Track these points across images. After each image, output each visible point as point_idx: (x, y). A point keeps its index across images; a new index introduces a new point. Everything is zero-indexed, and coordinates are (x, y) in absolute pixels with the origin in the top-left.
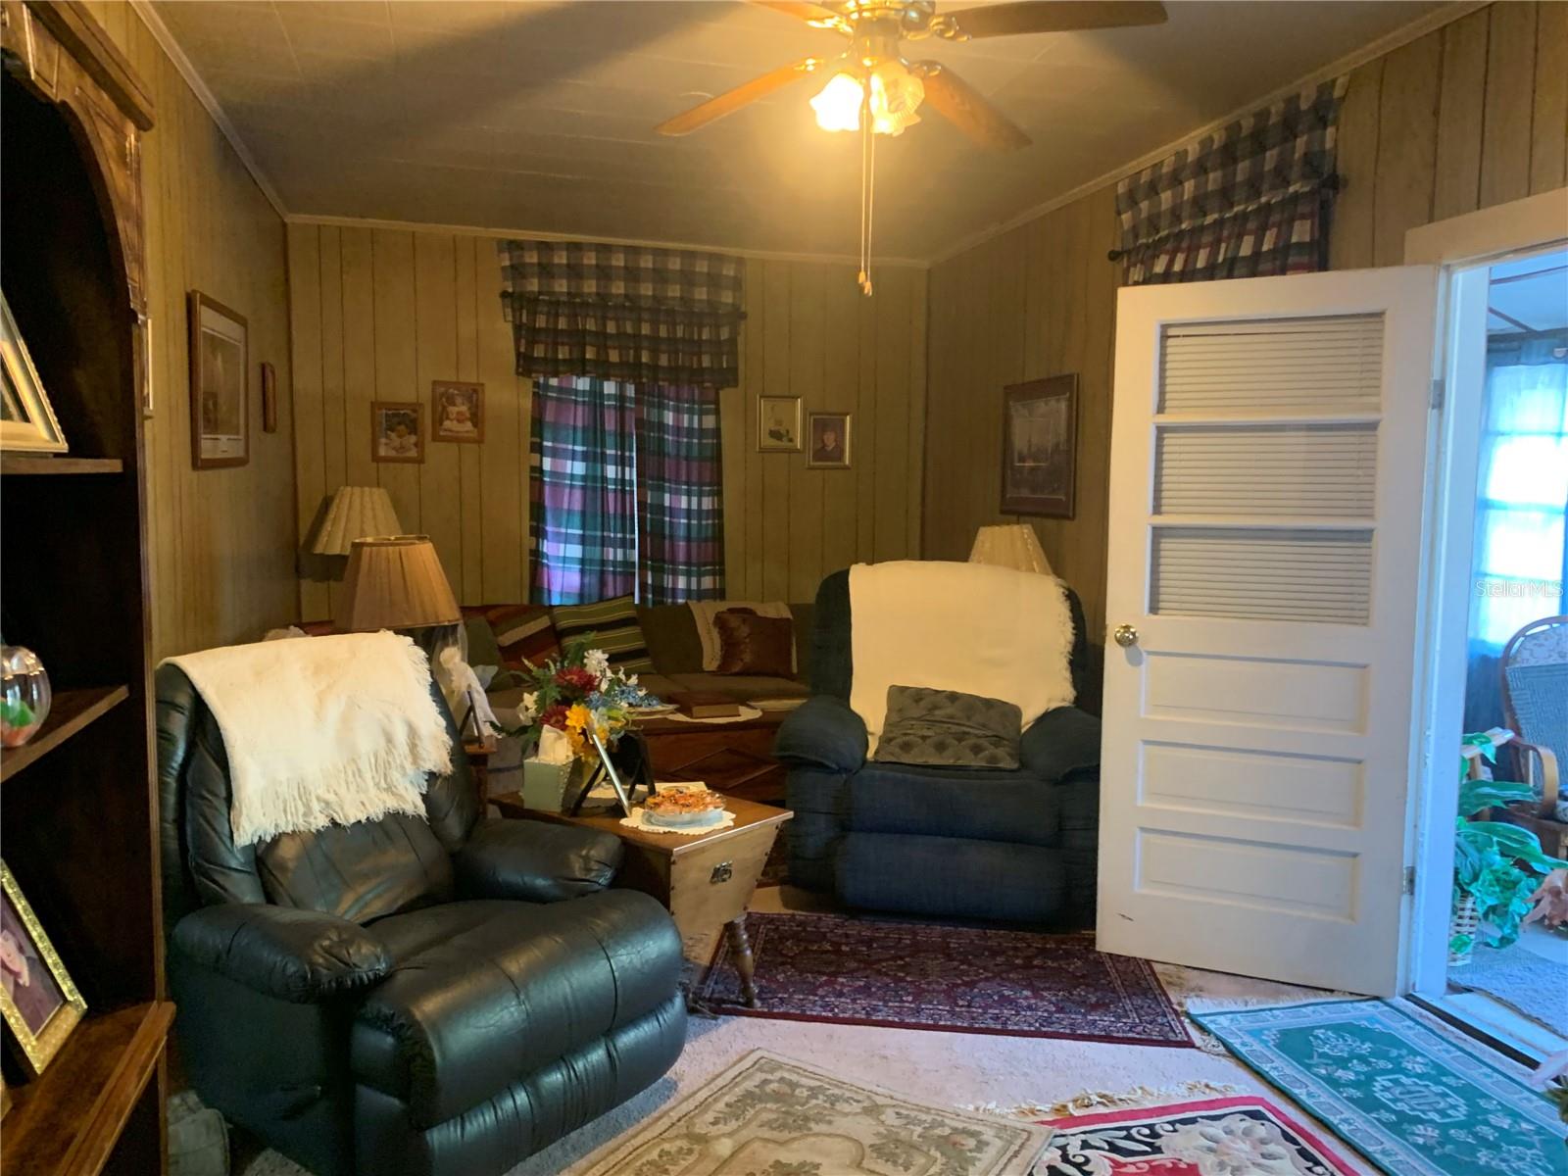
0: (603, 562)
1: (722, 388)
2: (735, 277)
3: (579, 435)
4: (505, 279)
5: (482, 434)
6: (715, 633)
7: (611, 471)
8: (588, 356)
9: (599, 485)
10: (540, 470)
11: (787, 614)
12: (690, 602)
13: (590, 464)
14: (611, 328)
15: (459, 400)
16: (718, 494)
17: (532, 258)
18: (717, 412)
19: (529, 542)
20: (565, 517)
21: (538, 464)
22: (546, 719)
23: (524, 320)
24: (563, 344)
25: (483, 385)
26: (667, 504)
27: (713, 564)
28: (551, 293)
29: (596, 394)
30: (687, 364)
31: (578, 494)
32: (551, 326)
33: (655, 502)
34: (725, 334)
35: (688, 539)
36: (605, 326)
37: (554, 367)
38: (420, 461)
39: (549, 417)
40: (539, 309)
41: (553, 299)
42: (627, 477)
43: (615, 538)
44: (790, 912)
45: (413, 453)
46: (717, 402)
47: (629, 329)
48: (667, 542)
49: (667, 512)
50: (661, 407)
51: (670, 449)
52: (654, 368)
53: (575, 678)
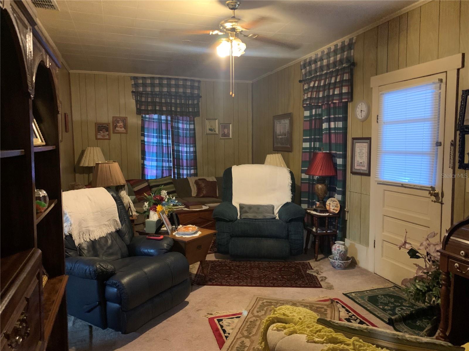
0: (163, 167)
1: (195, 117)
2: (198, 86)
3: (155, 131)
4: (133, 87)
5: (127, 131)
6: (195, 186)
7: (164, 141)
8: (157, 109)
9: (161, 145)
10: (144, 141)
11: (215, 180)
12: (188, 178)
13: (158, 139)
14: (163, 101)
15: (120, 122)
16: (195, 146)
17: (140, 81)
18: (194, 124)
19: (141, 161)
20: (151, 154)
21: (143, 139)
22: (151, 209)
23: (139, 99)
24: (150, 105)
25: (127, 117)
26: (180, 150)
27: (194, 166)
28: (146, 91)
29: (160, 120)
30: (185, 111)
31: (155, 147)
32: (146, 101)
33: (177, 149)
34: (196, 102)
35: (187, 160)
36: (162, 100)
37: (147, 112)
38: (109, 139)
39: (146, 126)
40: (143, 96)
41: (147, 93)
42: (169, 143)
43: (166, 160)
44: (217, 260)
45: (107, 137)
46: (194, 121)
47: (168, 101)
48: (181, 160)
49: (181, 152)
50: (178, 123)
51: (181, 134)
52: (176, 112)
53: (158, 198)
